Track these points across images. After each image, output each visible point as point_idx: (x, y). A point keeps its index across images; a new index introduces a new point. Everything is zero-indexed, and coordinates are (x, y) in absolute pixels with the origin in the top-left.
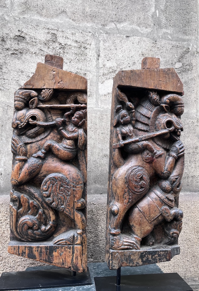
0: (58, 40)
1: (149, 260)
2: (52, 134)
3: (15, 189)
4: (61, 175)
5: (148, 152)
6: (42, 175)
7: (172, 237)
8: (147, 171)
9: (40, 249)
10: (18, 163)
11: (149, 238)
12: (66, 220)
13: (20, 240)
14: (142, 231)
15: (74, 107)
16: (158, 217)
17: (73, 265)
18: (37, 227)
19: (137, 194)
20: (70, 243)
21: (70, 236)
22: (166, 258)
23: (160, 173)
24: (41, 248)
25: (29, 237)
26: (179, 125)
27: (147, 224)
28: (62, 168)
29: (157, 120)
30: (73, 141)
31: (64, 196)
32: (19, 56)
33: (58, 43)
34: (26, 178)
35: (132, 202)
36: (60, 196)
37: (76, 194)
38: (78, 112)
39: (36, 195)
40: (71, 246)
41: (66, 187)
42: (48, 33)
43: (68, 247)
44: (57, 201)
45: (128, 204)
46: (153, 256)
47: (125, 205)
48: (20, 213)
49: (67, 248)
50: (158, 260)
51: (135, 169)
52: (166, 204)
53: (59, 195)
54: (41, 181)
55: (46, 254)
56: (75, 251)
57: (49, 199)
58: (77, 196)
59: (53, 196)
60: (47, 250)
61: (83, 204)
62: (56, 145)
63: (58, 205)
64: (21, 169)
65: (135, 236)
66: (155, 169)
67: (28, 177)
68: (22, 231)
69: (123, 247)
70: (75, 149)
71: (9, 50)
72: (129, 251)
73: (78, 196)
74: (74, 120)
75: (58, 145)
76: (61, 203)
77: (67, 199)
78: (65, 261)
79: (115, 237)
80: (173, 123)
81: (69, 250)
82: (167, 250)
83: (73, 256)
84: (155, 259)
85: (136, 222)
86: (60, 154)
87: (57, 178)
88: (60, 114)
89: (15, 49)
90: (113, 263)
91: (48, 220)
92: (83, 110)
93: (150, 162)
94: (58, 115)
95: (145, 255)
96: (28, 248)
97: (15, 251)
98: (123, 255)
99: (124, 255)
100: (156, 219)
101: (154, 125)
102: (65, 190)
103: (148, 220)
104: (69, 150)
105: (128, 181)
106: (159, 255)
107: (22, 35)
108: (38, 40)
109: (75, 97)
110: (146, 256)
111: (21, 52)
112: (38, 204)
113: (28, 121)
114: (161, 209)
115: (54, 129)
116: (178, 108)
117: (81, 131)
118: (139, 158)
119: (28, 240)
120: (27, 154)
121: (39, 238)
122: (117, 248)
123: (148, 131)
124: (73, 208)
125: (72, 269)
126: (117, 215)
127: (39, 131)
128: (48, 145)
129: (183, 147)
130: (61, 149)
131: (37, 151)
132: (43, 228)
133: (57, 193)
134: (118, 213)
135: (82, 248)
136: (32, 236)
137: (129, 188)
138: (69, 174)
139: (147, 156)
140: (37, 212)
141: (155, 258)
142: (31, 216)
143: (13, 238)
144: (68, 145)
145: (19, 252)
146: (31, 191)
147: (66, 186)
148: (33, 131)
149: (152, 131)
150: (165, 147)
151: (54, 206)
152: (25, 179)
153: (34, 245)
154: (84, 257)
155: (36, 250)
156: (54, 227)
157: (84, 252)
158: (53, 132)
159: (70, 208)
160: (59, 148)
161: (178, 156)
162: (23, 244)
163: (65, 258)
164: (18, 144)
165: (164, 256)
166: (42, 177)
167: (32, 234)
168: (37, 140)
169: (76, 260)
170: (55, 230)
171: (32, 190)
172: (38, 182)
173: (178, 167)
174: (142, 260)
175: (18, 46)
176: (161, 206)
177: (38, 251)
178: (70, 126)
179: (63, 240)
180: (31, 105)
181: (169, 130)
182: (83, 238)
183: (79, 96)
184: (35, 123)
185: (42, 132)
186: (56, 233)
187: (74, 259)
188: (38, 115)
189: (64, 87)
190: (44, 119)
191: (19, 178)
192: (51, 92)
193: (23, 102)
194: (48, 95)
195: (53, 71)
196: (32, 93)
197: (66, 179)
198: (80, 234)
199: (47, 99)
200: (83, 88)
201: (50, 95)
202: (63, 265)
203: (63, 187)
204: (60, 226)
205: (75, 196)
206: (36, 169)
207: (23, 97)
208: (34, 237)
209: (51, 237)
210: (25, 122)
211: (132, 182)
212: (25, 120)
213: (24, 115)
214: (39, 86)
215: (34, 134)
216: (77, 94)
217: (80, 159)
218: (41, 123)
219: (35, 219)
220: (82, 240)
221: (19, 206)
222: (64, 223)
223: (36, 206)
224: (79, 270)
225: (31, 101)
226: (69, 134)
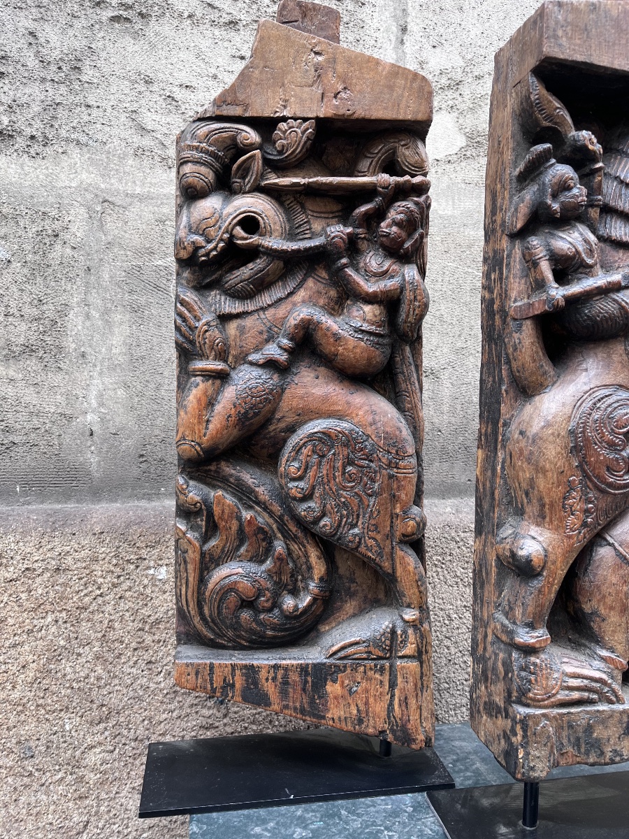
2: (310, 283)
3: (189, 472)
6: (282, 425)
9: (280, 673)
10: (202, 386)
12: (359, 575)
13: (213, 645)
15: (390, 185)
17: (393, 725)
18: (271, 601)
20: (381, 654)
21: (381, 630)
24: (286, 669)
25: (243, 633)
28: (348, 403)
30: (382, 307)
31: (360, 496)
34: (230, 435)
36: (345, 497)
37: (399, 489)
38: (404, 203)
39: (263, 492)
40: (387, 664)
41: (366, 467)
43: (376, 666)
44: (337, 512)
48: (211, 554)
49: (371, 669)
53: (341, 492)
54: (279, 445)
55: (304, 690)
56: (400, 680)
57: (309, 507)
58: (403, 496)
59: (323, 497)
60: (305, 676)
61: (421, 525)
62: (330, 322)
63: (339, 525)
64: (211, 403)
67: (235, 432)
68: (219, 613)
70: (391, 335)
72: (588, 709)
73: (406, 495)
74: (390, 234)
75: (336, 322)
76: (350, 520)
77: (368, 505)
78: (367, 712)
79: (532, 659)
81: (377, 676)
83: (393, 696)
86: (342, 354)
87: (333, 435)
88: (335, 212)
90: (531, 757)
91: (299, 578)
92: (419, 196)
94: (331, 216)
96: (244, 671)
97: (200, 681)
98: (565, 725)
99: (569, 727)
102: (361, 477)
104: (372, 338)
105: (580, 444)
109: (389, 150)
112: (268, 523)
113: (232, 236)
115: (318, 265)
117: (411, 272)
119: (240, 643)
120: (229, 353)
121: (274, 637)
122: (543, 700)
124: (390, 536)
125: (390, 737)
127: (267, 274)
128: (302, 320)
130: (346, 334)
131: (261, 343)
132: (289, 603)
133: (337, 485)
135: (421, 669)
136: (251, 631)
137: (583, 471)
138: (374, 423)
140: (269, 550)
142: (249, 564)
143: (189, 636)
144: (368, 321)
145: (212, 684)
146: (243, 481)
147: (362, 462)
148: (246, 271)
151: (327, 530)
152: (227, 440)
153: (263, 660)
154: (426, 698)
155: (270, 678)
156: (322, 601)
157: (425, 683)
158: (316, 277)
159: (379, 537)
160: (340, 331)
162: (223, 655)
163: (367, 703)
164: (197, 319)
166: (280, 432)
167: (254, 624)
168: (261, 304)
169: (403, 708)
170: (324, 610)
171: (248, 477)
172: (265, 451)
177: (274, 679)
178: (371, 254)
179: (357, 643)
180: (239, 179)
182: (422, 636)
183: (403, 146)
184: (257, 243)
185: (276, 278)
186: (326, 619)
187: (396, 707)
188: (263, 215)
189: (354, 113)
190: (285, 229)
191: (205, 436)
192: (308, 129)
193: (213, 166)
194: (300, 142)
195: (316, 53)
196: (244, 134)
197: (365, 437)
198: (414, 624)
199: (293, 156)
200: (420, 117)
201: (305, 142)
202: (359, 725)
203: (356, 465)
204: (341, 595)
205: (396, 497)
206: (264, 406)
207: (211, 148)
208: (259, 633)
209: (313, 634)
210: (221, 240)
211: (597, 449)
212: (220, 233)
213: (217, 215)
214: (265, 106)
215: (251, 283)
216: (397, 141)
217: (403, 373)
218: (275, 243)
219: (261, 574)
220: (420, 644)
221: (207, 531)
222: (353, 585)
223: (267, 529)
224: (414, 741)
225: (238, 163)
226: (370, 284)
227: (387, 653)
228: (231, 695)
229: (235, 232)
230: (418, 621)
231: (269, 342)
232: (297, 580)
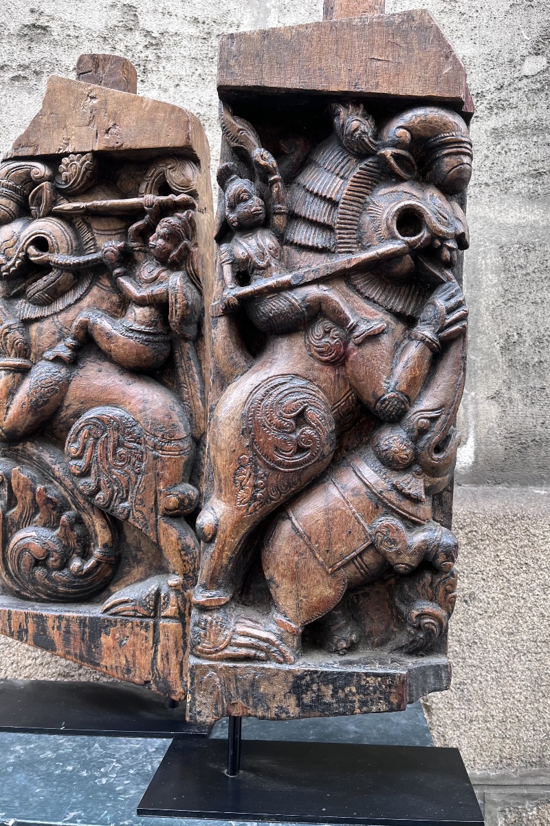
0: (141, 23)
1: (325, 703)
2: (95, 290)
4: (118, 412)
5: (330, 325)
6: (70, 412)
7: (419, 628)
8: (325, 392)
9: (64, 623)
10: (4, 378)
11: (335, 628)
12: (144, 544)
13: (18, 595)
14: (301, 600)
15: (153, 204)
16: (360, 554)
17: (156, 676)
18: (58, 561)
19: (285, 472)
20: (146, 613)
21: (147, 593)
22: (387, 700)
23: (372, 400)
24: (68, 620)
25: (40, 588)
26: (448, 225)
27: (318, 577)
28: (123, 393)
29: (365, 209)
30: (153, 309)
31: (129, 474)
32: (32, 83)
33: (142, 31)
34: (26, 419)
35: (267, 499)
36: (116, 475)
37: (163, 468)
38: (167, 219)
39: (58, 469)
40: (151, 622)
41: (134, 449)
42: (112, 6)
43: (141, 623)
44: (109, 487)
45: (250, 506)
46: (340, 691)
47: (239, 509)
48: (12, 520)
49: (137, 625)
50: (357, 705)
51: (281, 384)
52: (391, 511)
53: (113, 470)
54: (69, 429)
55: (83, 639)
56: (162, 637)
57: (87, 482)
58: (167, 475)
59: (97, 475)
60: (84, 627)
61: (187, 501)
62: (105, 324)
63: (111, 499)
64: (11, 393)
65: (279, 617)
66: (354, 387)
67: (30, 417)
68: (19, 569)
69: (230, 651)
71: (6, 68)
72: (255, 665)
73: (170, 474)
74: (155, 246)
76: (120, 495)
77: (136, 483)
78: (134, 663)
79: (205, 616)
80: (423, 217)
81: (143, 632)
82: (392, 671)
83: (156, 651)
84: (345, 700)
85: (281, 568)
86: (115, 351)
87: (106, 421)
88: (117, 230)
89: (22, 63)
90: (197, 703)
91: (92, 544)
92: (182, 212)
93: (338, 360)
94: (114, 233)
95: (308, 686)
96: (35, 619)
98: (232, 678)
99: (237, 680)
100: (352, 559)
101: (356, 227)
102: (130, 457)
103: (322, 565)
104: (141, 337)
105: (250, 427)
106: (362, 689)
107: (41, 21)
108: (82, 31)
109: (159, 174)
110: (315, 687)
111: (38, 69)
112: (63, 497)
113: (27, 255)
114: (371, 528)
115: (102, 275)
116: (447, 159)
117: (176, 280)
118: (296, 350)
119: (40, 597)
120: (30, 352)
121: (66, 593)
122: (211, 653)
123: (329, 250)
124: (155, 509)
125: (154, 687)
126: (211, 541)
127: (58, 284)
128: (81, 322)
129: (459, 305)
130: (118, 333)
131: (54, 342)
132: (76, 564)
133: (109, 464)
134: (214, 536)
135: (184, 630)
136: (44, 585)
137: (253, 450)
138: (144, 410)
139: (323, 340)
140: (59, 518)
141: (346, 695)
142: (43, 529)
144: (138, 322)
145: (10, 628)
146: (43, 459)
147: (131, 445)
148: (41, 283)
149: (343, 250)
150: (399, 308)
151: (101, 502)
152: (23, 424)
153: (51, 612)
154: (188, 656)
155: (55, 627)
156: (107, 566)
158: (100, 285)
159: (144, 510)
160: (113, 331)
161: (439, 338)
162: (25, 605)
163: (134, 656)
164: (1, 323)
165: (378, 692)
166: (69, 417)
167: (46, 580)
168: (55, 309)
169: (165, 662)
170: (113, 573)
171: (48, 455)
173: (444, 378)
174: (299, 699)
175: (29, 55)
176: (370, 516)
177: (59, 628)
178: (145, 264)
179: (126, 602)
180: (34, 206)
181: (407, 243)
182: (185, 600)
183: (170, 169)
184: (47, 259)
185: (69, 288)
186: (116, 582)
187: (159, 660)
188: (51, 236)
189: (122, 145)
190: (72, 246)
191: (5, 419)
192: (85, 161)
193: (13, 197)
194: (80, 172)
195: (92, 98)
196: (36, 169)
197: (134, 423)
198: (177, 588)
199: (76, 185)
200: (178, 143)
201: (85, 173)
202: (127, 674)
203: (125, 446)
204: (129, 561)
205: (160, 476)
206: (52, 395)
207: (10, 184)
208: (51, 589)
209: (104, 594)
210: (18, 258)
211: (266, 431)
212: (17, 252)
213: (15, 237)
214: (50, 146)
215: (46, 292)
216: (164, 165)
217: (182, 367)
218: (60, 258)
219: (52, 537)
220: (181, 607)
221: (9, 500)
222: (139, 554)
223: (55, 500)
224: (174, 693)
225: (32, 193)
226: (141, 289)
227: (151, 613)
228: (25, 639)
229: (29, 251)
230: (181, 586)
231: (60, 340)
232: (89, 546)
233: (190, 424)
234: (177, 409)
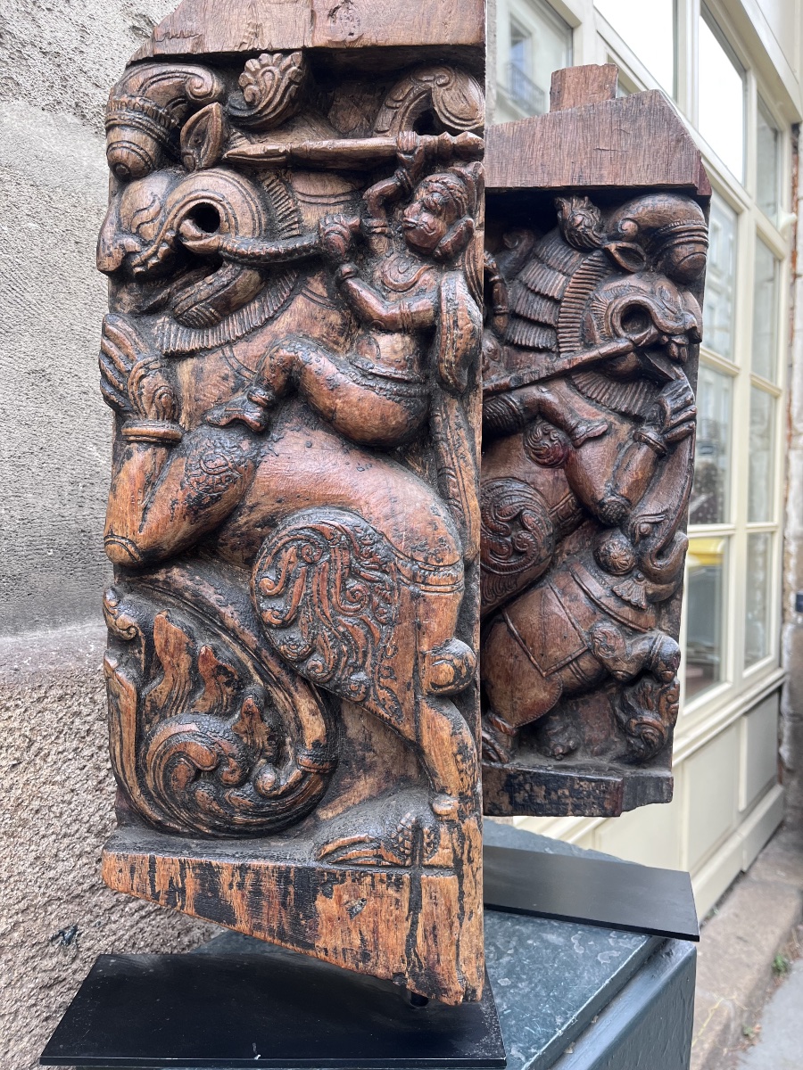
2: (299, 303)
3: (128, 582)
4: (349, 519)
6: (256, 516)
9: (250, 877)
12: (378, 739)
15: (416, 148)
17: (414, 966)
18: (237, 773)
20: (396, 860)
21: (400, 826)
24: (257, 872)
25: (202, 816)
30: (408, 338)
36: (345, 626)
37: (427, 615)
38: (438, 177)
39: (233, 616)
40: (406, 875)
41: (377, 582)
43: (389, 877)
44: (332, 647)
48: (152, 702)
49: (382, 881)
53: (340, 618)
55: (284, 904)
56: (425, 900)
58: (434, 626)
60: (285, 884)
61: (464, 670)
62: (322, 365)
63: (336, 667)
67: (185, 527)
68: (167, 785)
70: (421, 383)
73: (439, 625)
74: (417, 225)
75: (333, 360)
78: (375, 943)
81: (391, 891)
83: (415, 924)
86: (342, 410)
87: (326, 533)
88: (339, 195)
91: (288, 740)
92: (465, 165)
94: (333, 200)
96: (198, 871)
97: (136, 880)
102: (370, 597)
104: (389, 386)
109: (420, 95)
112: (239, 661)
113: (179, 236)
115: (311, 275)
117: (452, 285)
119: (198, 829)
121: (248, 824)
124: (414, 684)
125: (410, 984)
127: (235, 291)
128: (281, 360)
130: (348, 380)
132: (268, 777)
133: (333, 608)
135: (461, 886)
136: (209, 812)
138: (393, 514)
140: (237, 700)
142: (208, 718)
143: (131, 816)
144: (383, 361)
145: (153, 887)
146: (204, 597)
148: (206, 287)
152: (173, 537)
153: (226, 859)
154: (468, 930)
155: (234, 884)
156: (318, 777)
157: (467, 907)
158: (308, 294)
159: (395, 686)
160: (339, 375)
163: (375, 931)
166: (255, 526)
167: (214, 804)
168: (227, 336)
169: (430, 942)
170: (325, 788)
171: (212, 591)
177: (241, 886)
178: (393, 257)
179: (362, 842)
180: (192, 147)
182: (462, 837)
183: (441, 86)
184: (216, 244)
185: (250, 298)
186: (329, 801)
187: (420, 940)
188: (224, 203)
189: (360, 37)
190: (260, 223)
192: (289, 66)
193: (151, 130)
194: (278, 86)
196: (196, 79)
197: (376, 537)
199: (269, 110)
200: (466, 38)
201: (287, 88)
202: (364, 962)
203: (362, 577)
204: (351, 767)
206: (227, 488)
207: (147, 105)
208: (222, 817)
209: (308, 822)
210: (164, 241)
212: (161, 232)
213: (157, 204)
214: (224, 38)
215: (211, 305)
216: (431, 78)
219: (224, 733)
220: (457, 849)
221: (147, 668)
222: (369, 755)
223: (231, 668)
224: (446, 993)
225: (189, 123)
226: (387, 303)
227: (405, 860)
228: (179, 904)
229: (182, 229)
231: (237, 391)
232: (284, 743)
233: (461, 538)
234: (443, 513)
